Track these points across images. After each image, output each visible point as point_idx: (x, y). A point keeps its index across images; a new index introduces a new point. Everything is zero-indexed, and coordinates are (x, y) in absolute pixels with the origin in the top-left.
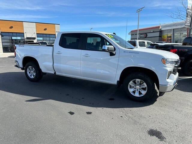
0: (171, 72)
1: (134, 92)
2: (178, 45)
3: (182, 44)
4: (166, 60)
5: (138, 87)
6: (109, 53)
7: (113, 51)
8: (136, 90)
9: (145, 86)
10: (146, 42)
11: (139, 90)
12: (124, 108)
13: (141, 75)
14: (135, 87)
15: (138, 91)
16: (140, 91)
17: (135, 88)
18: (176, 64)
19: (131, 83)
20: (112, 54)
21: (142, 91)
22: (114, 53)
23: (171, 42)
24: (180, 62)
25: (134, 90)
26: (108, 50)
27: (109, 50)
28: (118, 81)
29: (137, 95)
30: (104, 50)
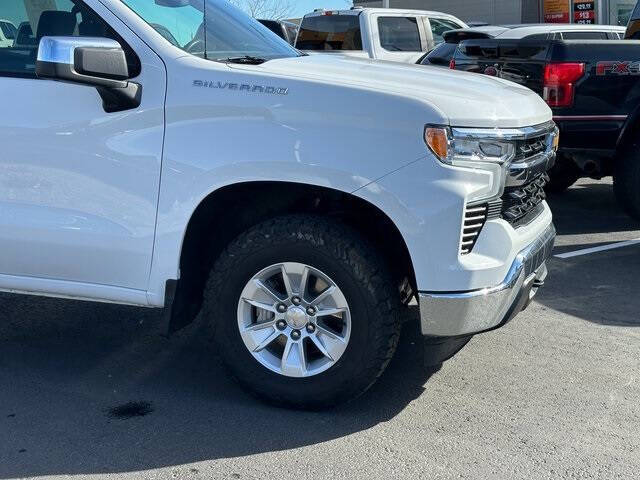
0: (485, 205)
1: (276, 348)
2: (606, 36)
3: (623, 29)
4: (451, 133)
5: (297, 314)
6: (93, 90)
7: (122, 78)
8: (287, 333)
9: (335, 306)
10: (424, 18)
11: (304, 334)
12: (195, 465)
13: (308, 237)
14: (279, 316)
15: (300, 342)
16: (313, 337)
17: (282, 325)
18: (518, 156)
19: (254, 291)
20: (116, 102)
21: (324, 337)
22: (130, 88)
23: (593, 22)
24: (554, 138)
25: (278, 332)
26: (79, 68)
27: (86, 67)
28: (169, 283)
29: (293, 365)
30: (52, 72)
